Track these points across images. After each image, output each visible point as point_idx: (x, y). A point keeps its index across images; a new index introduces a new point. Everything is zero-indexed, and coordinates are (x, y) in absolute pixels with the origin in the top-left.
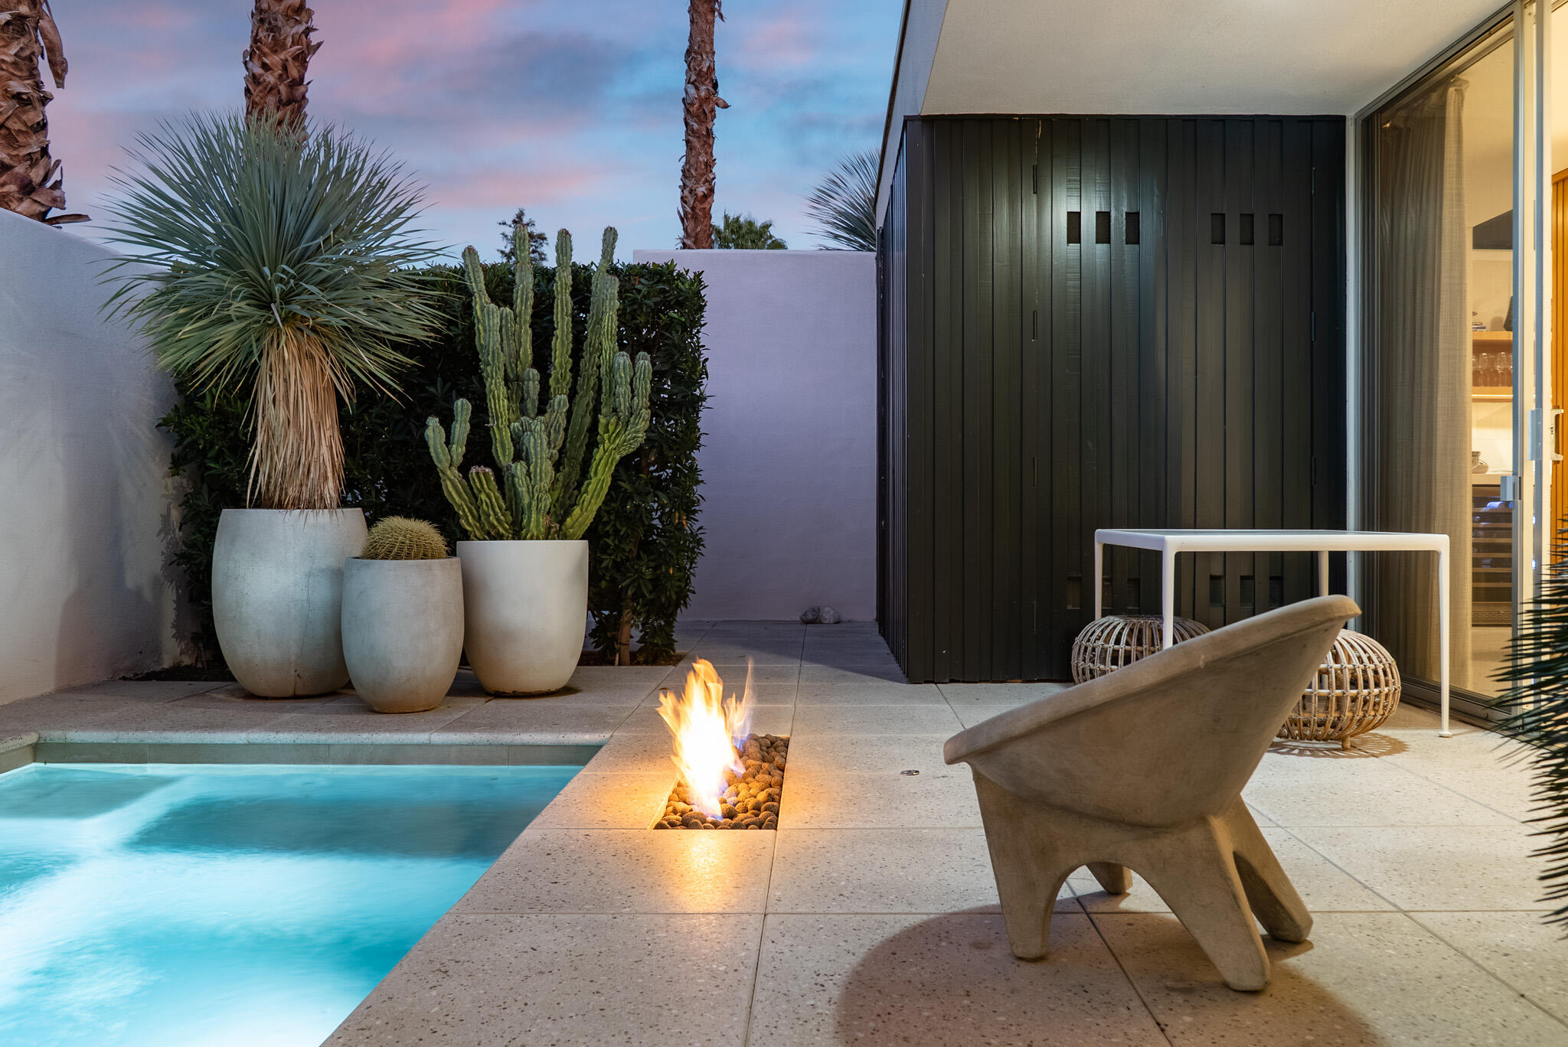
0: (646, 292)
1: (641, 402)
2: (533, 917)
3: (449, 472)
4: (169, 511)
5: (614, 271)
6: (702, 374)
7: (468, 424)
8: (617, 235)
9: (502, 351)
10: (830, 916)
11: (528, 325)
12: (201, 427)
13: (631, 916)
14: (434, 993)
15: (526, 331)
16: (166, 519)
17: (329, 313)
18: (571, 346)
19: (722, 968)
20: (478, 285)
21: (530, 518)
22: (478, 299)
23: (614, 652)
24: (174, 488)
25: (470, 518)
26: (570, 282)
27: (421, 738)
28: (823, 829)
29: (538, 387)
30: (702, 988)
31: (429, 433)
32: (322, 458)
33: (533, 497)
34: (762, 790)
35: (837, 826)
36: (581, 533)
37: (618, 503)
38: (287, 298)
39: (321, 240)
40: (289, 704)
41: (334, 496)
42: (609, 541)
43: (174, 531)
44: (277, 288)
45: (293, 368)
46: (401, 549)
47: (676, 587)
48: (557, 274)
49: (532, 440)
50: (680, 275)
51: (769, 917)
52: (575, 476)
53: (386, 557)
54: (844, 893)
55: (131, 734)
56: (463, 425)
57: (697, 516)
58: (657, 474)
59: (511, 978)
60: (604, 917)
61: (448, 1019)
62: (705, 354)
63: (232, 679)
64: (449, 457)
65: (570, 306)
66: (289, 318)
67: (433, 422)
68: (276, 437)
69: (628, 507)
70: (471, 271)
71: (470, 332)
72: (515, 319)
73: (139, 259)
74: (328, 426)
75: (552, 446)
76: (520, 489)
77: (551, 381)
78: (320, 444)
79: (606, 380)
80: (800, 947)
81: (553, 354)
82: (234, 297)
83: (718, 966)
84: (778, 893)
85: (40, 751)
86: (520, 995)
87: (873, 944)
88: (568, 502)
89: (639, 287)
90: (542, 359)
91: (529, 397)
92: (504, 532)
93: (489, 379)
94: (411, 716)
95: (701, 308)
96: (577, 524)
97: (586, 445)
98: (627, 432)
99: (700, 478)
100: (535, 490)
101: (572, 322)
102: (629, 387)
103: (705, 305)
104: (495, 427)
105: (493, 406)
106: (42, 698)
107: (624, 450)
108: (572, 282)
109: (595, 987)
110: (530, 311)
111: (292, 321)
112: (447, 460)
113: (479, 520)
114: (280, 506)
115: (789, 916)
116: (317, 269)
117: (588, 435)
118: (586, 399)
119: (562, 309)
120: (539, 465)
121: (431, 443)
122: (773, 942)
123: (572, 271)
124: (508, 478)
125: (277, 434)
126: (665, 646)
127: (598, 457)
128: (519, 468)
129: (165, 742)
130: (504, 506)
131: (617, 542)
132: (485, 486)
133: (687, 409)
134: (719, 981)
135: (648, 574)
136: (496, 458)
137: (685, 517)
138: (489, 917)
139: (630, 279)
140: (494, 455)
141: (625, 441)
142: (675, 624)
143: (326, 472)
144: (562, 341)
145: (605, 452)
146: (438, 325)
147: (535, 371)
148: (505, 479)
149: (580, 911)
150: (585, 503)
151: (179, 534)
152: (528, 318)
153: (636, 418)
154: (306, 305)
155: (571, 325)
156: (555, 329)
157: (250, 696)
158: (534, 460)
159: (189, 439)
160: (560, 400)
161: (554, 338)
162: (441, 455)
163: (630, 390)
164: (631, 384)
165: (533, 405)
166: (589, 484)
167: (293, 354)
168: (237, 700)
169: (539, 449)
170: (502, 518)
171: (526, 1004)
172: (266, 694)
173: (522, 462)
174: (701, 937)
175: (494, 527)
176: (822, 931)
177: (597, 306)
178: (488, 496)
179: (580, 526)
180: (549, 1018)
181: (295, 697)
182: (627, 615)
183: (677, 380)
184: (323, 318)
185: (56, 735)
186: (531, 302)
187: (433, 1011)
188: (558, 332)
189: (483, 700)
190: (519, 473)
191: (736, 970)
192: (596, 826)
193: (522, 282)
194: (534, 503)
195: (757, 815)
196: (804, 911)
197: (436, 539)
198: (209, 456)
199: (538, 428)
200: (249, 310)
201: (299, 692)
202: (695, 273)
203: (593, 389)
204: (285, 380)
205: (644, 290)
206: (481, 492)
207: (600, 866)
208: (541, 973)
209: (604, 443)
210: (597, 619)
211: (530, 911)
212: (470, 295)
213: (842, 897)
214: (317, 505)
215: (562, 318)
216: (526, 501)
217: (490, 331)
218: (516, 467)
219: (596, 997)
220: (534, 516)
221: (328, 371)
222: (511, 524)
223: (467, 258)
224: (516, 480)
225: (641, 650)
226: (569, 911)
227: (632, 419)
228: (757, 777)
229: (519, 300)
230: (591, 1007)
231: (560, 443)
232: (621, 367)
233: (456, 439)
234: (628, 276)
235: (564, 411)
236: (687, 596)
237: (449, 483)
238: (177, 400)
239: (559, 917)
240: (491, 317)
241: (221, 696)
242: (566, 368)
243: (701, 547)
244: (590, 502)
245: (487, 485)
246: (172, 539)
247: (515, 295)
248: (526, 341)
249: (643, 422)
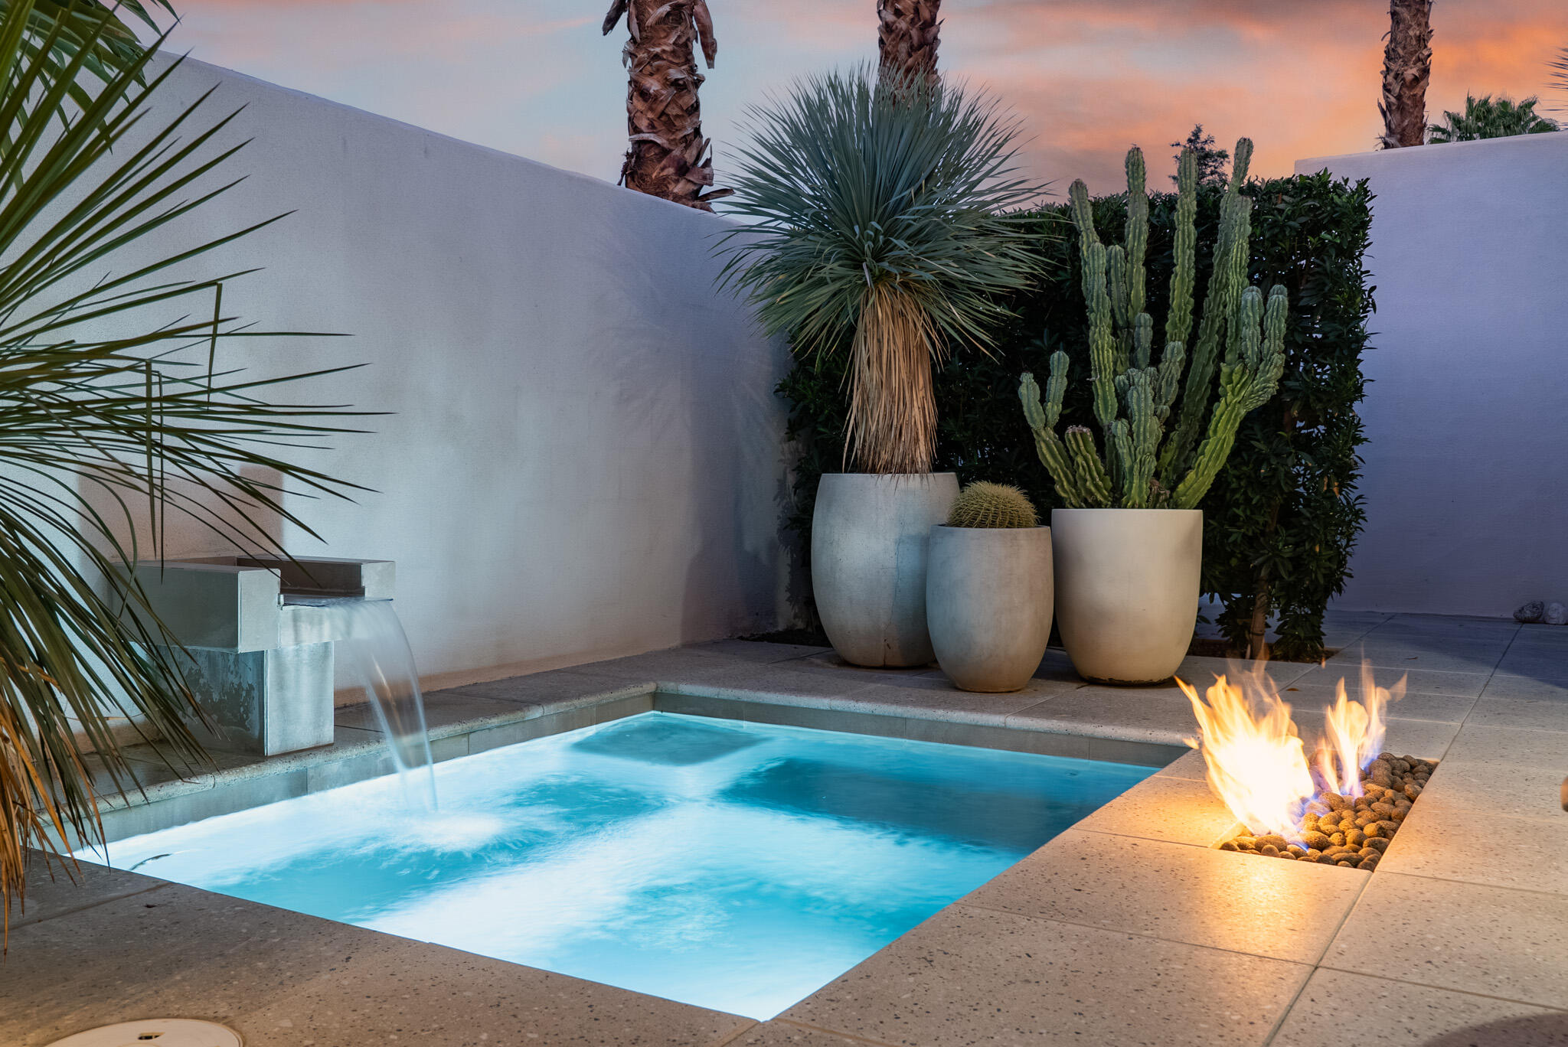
0: (1289, 213)
1: (1272, 345)
2: (1041, 922)
3: (1043, 433)
4: (785, 474)
5: (1251, 190)
6: (1367, 306)
7: (1065, 379)
8: (1252, 147)
9: (1109, 294)
10: (1402, 985)
11: (1141, 263)
12: (812, 392)
13: (1150, 940)
14: (911, 979)
15: (1138, 270)
16: (782, 483)
17: (921, 268)
18: (1193, 283)
19: (1236, 1017)
20: (1085, 223)
21: (1131, 483)
22: (1085, 239)
23: (1244, 643)
24: (791, 453)
25: (1065, 483)
26: (1194, 208)
27: (996, 720)
28: (1436, 879)
29: (1151, 333)
30: (1203, 1034)
31: (1023, 390)
32: (913, 420)
33: (1136, 460)
34: (1374, 822)
35: (1460, 878)
36: (1195, 502)
37: (1251, 466)
38: (878, 256)
39: (912, 190)
40: (877, 674)
41: (925, 459)
42: (1239, 512)
43: (790, 495)
44: (868, 246)
45: (887, 327)
46: (986, 517)
47: (1325, 568)
48: (1179, 201)
49: (1135, 395)
50: (1337, 186)
51: (1320, 969)
52: (1192, 436)
53: (970, 525)
54: (1434, 961)
55: (730, 690)
56: (1060, 380)
57: (1355, 482)
58: (1306, 431)
59: (993, 980)
60: (1118, 936)
61: (916, 1008)
62: (1368, 283)
63: (829, 646)
64: (1044, 416)
65: (1193, 238)
66: (880, 278)
67: (1027, 378)
68: (870, 399)
69: (1262, 471)
70: (1077, 207)
71: (1077, 276)
72: (1126, 258)
73: (749, 229)
74: (921, 387)
75: (1164, 401)
76: (1120, 451)
77: (1168, 327)
78: (912, 406)
79: (1231, 321)
80: (1346, 1013)
81: (1171, 294)
82: (828, 259)
83: (1232, 1014)
84: (1344, 946)
85: (659, 700)
86: (997, 999)
87: (1448, 1028)
88: (1183, 465)
89: (1281, 206)
90: (1158, 305)
91: (1139, 345)
92: (1102, 500)
93: (1092, 328)
94: (993, 697)
95: (1364, 225)
96: (1191, 491)
97: (1208, 399)
98: (1255, 382)
99: (1363, 436)
100: (1137, 452)
101: (1195, 256)
102: (1258, 328)
103: (1370, 220)
104: (1097, 382)
105: (1096, 358)
106: (670, 651)
107: (1251, 403)
108: (1196, 209)
109: (1080, 1008)
110: (1144, 247)
111: (884, 278)
112: (1041, 420)
113: (1075, 485)
114: (873, 470)
115: (1347, 974)
116: (906, 222)
117: (1210, 386)
118: (1208, 345)
119: (1184, 241)
120: (1143, 422)
121: (1024, 402)
122: (1313, 1000)
123: (1198, 194)
124: (1108, 439)
125: (871, 396)
126: (1311, 639)
127: (1218, 413)
128: (1120, 428)
129: (757, 701)
130: (1103, 471)
131: (1248, 513)
132: (1082, 448)
133: (1341, 350)
134: (1225, 1031)
135: (1288, 551)
136: (1097, 417)
137: (1336, 484)
138: (996, 914)
139: (1270, 198)
140: (1095, 413)
141: (1252, 392)
142: (1324, 613)
143: (917, 433)
144: (1183, 279)
145: (1227, 406)
146: (1039, 271)
147: (1147, 316)
148: (1106, 439)
149: (1094, 925)
150: (1201, 467)
151: (794, 499)
152: (1142, 255)
153: (1266, 365)
154: (898, 262)
155: (1193, 258)
156: (1175, 265)
157: (845, 663)
158: (1137, 418)
159: (801, 404)
160: (1175, 348)
161: (1173, 276)
162: (1035, 415)
163: (1259, 332)
164: (1261, 324)
165: (1145, 354)
166: (1206, 445)
167: (886, 314)
168: (831, 666)
169: (1143, 405)
170: (1100, 483)
171: (999, 1010)
172: (859, 661)
173: (1124, 420)
174: (1224, 978)
175: (1092, 494)
176: (1383, 1000)
177: (1226, 234)
178: (1085, 459)
179: (1195, 494)
180: (1018, 1029)
181: (886, 668)
182: (1262, 599)
183: (1330, 316)
184: (915, 274)
185: (670, 686)
186: (1144, 237)
187: (905, 997)
188: (1177, 269)
189: (1075, 685)
190: (1119, 432)
191: (1252, 1023)
192: (1149, 836)
193: (1134, 214)
194: (1136, 467)
195: (1356, 851)
196: (1369, 971)
197: (1023, 506)
198: (819, 420)
199: (1142, 380)
200: (842, 271)
201: (889, 663)
202: (1357, 182)
203: (1217, 332)
204: (879, 341)
205: (1288, 209)
206: (1077, 454)
207: (1135, 880)
208: (1028, 981)
209: (1225, 396)
210: (1226, 603)
211: (1039, 915)
212: (1078, 234)
213: (1429, 964)
214: (908, 469)
215: (1184, 252)
216: (1127, 464)
217: (1094, 273)
218: (1117, 426)
219: (1076, 1018)
220: (1136, 481)
221: (921, 331)
222: (1111, 490)
223: (1074, 193)
224: (1116, 440)
225: (1279, 643)
226: (1082, 922)
227: (1261, 367)
228: (1373, 805)
229: (1130, 236)
230: (1066, 1027)
231: (1172, 398)
232: (1249, 305)
233: (1051, 396)
234: (1265, 195)
235: (1179, 359)
236: (1342, 580)
237: (1043, 445)
238: (795, 366)
239: (1069, 926)
240: (1096, 257)
241: (819, 661)
242: (1185, 310)
243: (1360, 521)
244: (1207, 465)
245: (1085, 446)
246: (787, 503)
247: (1126, 230)
248: (1138, 282)
249: (1275, 370)
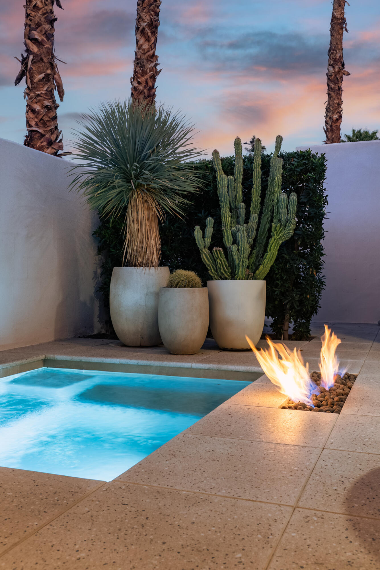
0: (296, 165)
1: (292, 216)
2: (216, 438)
3: (204, 250)
4: (97, 270)
5: (282, 156)
6: (325, 202)
7: (212, 229)
8: (282, 139)
9: (229, 195)
10: (356, 453)
11: (241, 183)
12: (108, 235)
13: (260, 443)
14: (168, 462)
15: (240, 187)
16: (95, 273)
17: (154, 183)
18: (260, 192)
19: (296, 468)
20: (219, 167)
21: (239, 270)
22: (218, 173)
23: (281, 334)
24: (99, 260)
25: (213, 270)
26: (260, 162)
27: (188, 365)
28: (363, 416)
29: (245, 211)
30: (284, 475)
31: (196, 233)
32: (152, 245)
33: (240, 260)
34: (337, 396)
35: (371, 415)
36: (263, 279)
37: (283, 264)
38: (137, 177)
39: (151, 151)
40: (138, 349)
41: (156, 261)
42: (279, 282)
43: (99, 278)
44: (133, 173)
45: (140, 207)
46: (182, 283)
47: (311, 304)
48: (255, 159)
49: (240, 235)
50: (313, 155)
51: (325, 450)
52: (261, 252)
53: (176, 287)
54: (366, 444)
55: (77, 357)
56: (210, 229)
57: (322, 271)
58: (303, 251)
59: (201, 460)
60: (247, 442)
61: (171, 473)
62: (325, 193)
63: (118, 339)
64: (204, 243)
65: (260, 174)
66: (139, 186)
67: (197, 228)
68: (134, 236)
69: (287, 266)
70: (215, 161)
71: (216, 188)
72: (235, 181)
73: (83, 166)
74: (154, 231)
75: (250, 238)
76: (234, 257)
77: (251, 209)
78: (151, 240)
79: (276, 206)
80: (337, 464)
81: (252, 196)
82: (116, 179)
83: (294, 467)
84: (332, 441)
85: (46, 362)
86: (203, 468)
87: (374, 467)
88: (258, 263)
89: (293, 163)
90: (247, 199)
91: (240, 216)
92: (227, 277)
93: (222, 209)
94: (186, 356)
95: (324, 171)
96: (261, 273)
97: (267, 238)
98: (285, 230)
99: (324, 253)
100: (241, 257)
101: (261, 181)
102: (286, 209)
103: (326, 169)
104: (224, 230)
105: (224, 221)
106: (49, 343)
107: (284, 238)
108: (261, 163)
109: (236, 469)
110: (241, 177)
111: (140, 187)
112: (203, 245)
113: (217, 271)
114: (135, 266)
115: (335, 451)
116: (149, 164)
117: (268, 232)
118: (267, 216)
119: (257, 175)
120: (243, 246)
121: (196, 238)
122: (324, 461)
123: (262, 157)
124: (229, 253)
125: (134, 235)
126: (305, 332)
127: (271, 243)
128: (234, 248)
129: (89, 361)
130: (227, 265)
131: (282, 283)
132: (219, 256)
133: (316, 219)
134: (293, 474)
135: (297, 297)
136: (225, 244)
137: (315, 271)
138: (198, 436)
139: (289, 159)
140: (224, 242)
141: (284, 235)
142: (311, 321)
143: (153, 251)
144: (256, 190)
145: (275, 240)
146: (200, 185)
147: (243, 204)
148: (228, 253)
149: (237, 438)
150: (265, 264)
151: (100, 279)
152: (241, 180)
153: (289, 224)
154: (145, 180)
155: (260, 182)
156: (253, 185)
157: (124, 345)
158: (241, 244)
159: (104, 240)
160: (254, 216)
161: (253, 189)
162: (201, 243)
163: (286, 211)
164: (287, 208)
165: (242, 220)
166: (267, 255)
167: (140, 202)
168: (118, 347)
169: (243, 239)
170: (227, 270)
171: (204, 471)
172: (130, 345)
173: (235, 245)
174: (290, 454)
175: (223, 274)
176: (349, 459)
177: (273, 173)
178: (221, 260)
179: (262, 274)
180: (212, 478)
181: (141, 347)
182: (287, 316)
183: (312, 206)
184: (153, 185)
185: (51, 356)
186: (242, 173)
187: (166, 469)
188: (254, 186)
189: (218, 351)
190: (234, 250)
191: (302, 470)
192: (254, 405)
193: (238, 164)
194: (241, 263)
195: (332, 407)
196: (343, 449)
197: (197, 279)
198: (111, 246)
199: (243, 229)
200: (122, 183)
201: (142, 345)
202: (321, 154)
203: (270, 211)
204: (137, 212)
205: (296, 164)
206: (217, 258)
207: (251, 421)
208: (214, 460)
209: (274, 236)
210: (274, 319)
211: (215, 436)
212: (215, 172)
213: (364, 446)
214: (150, 265)
215: (257, 179)
216: (237, 262)
217: (223, 187)
218: (233, 247)
219: (235, 473)
220: (240, 269)
221: (155, 208)
222: (231, 273)
223: (214, 155)
224: (233, 252)
225: (294, 334)
226: (232, 437)
227: (287, 224)
228: (336, 391)
229: (236, 172)
230: (232, 476)
231: (254, 236)
232: (282, 200)
233: (207, 235)
234: (287, 158)
235: (256, 221)
236: (317, 309)
237: (204, 255)
238: (101, 224)
239: (227, 439)
240: (223, 180)
241: (113, 345)
242: (258, 203)
243: (323, 286)
244: (267, 263)
245: (220, 255)
246: (98, 281)
247: (235, 170)
248: (240, 191)
249: (293, 226)
